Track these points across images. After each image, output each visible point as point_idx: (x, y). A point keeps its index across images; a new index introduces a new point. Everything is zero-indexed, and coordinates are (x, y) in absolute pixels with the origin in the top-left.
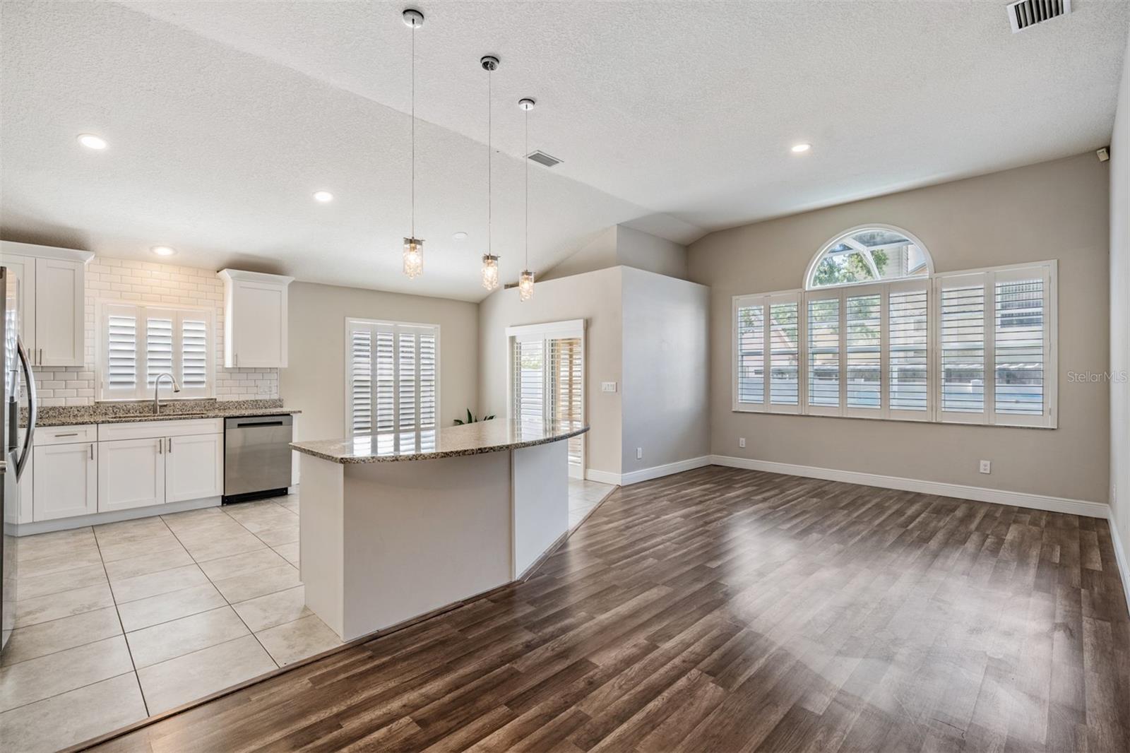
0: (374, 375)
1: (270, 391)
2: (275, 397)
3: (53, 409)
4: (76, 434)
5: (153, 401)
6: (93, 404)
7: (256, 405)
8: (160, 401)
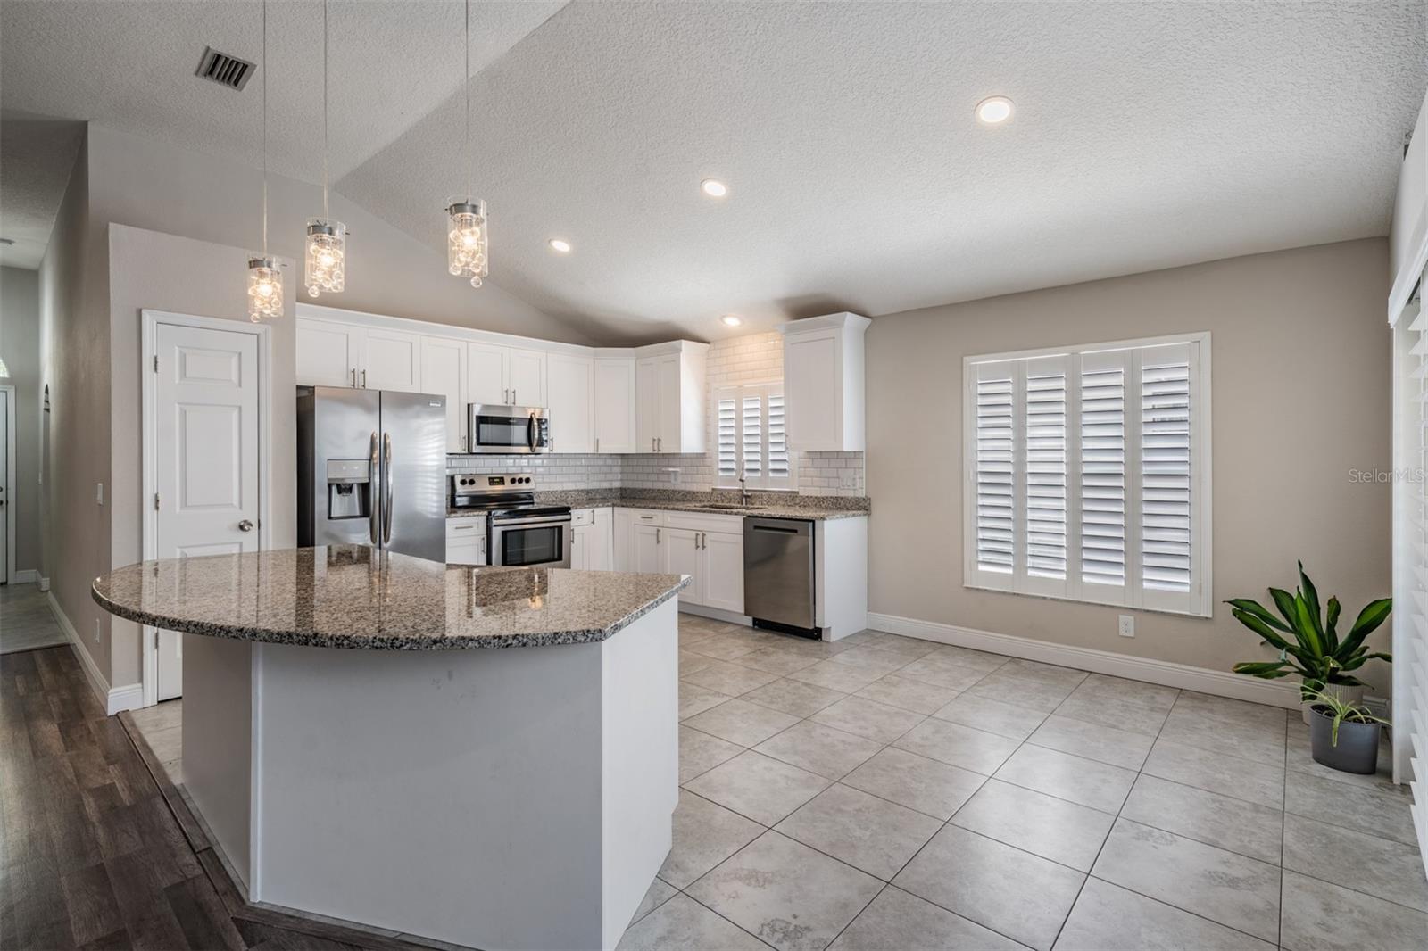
0: (1020, 462)
1: (854, 485)
2: (861, 494)
3: (689, 492)
4: (651, 518)
5: (740, 490)
6: (710, 490)
7: (836, 504)
8: (747, 491)
